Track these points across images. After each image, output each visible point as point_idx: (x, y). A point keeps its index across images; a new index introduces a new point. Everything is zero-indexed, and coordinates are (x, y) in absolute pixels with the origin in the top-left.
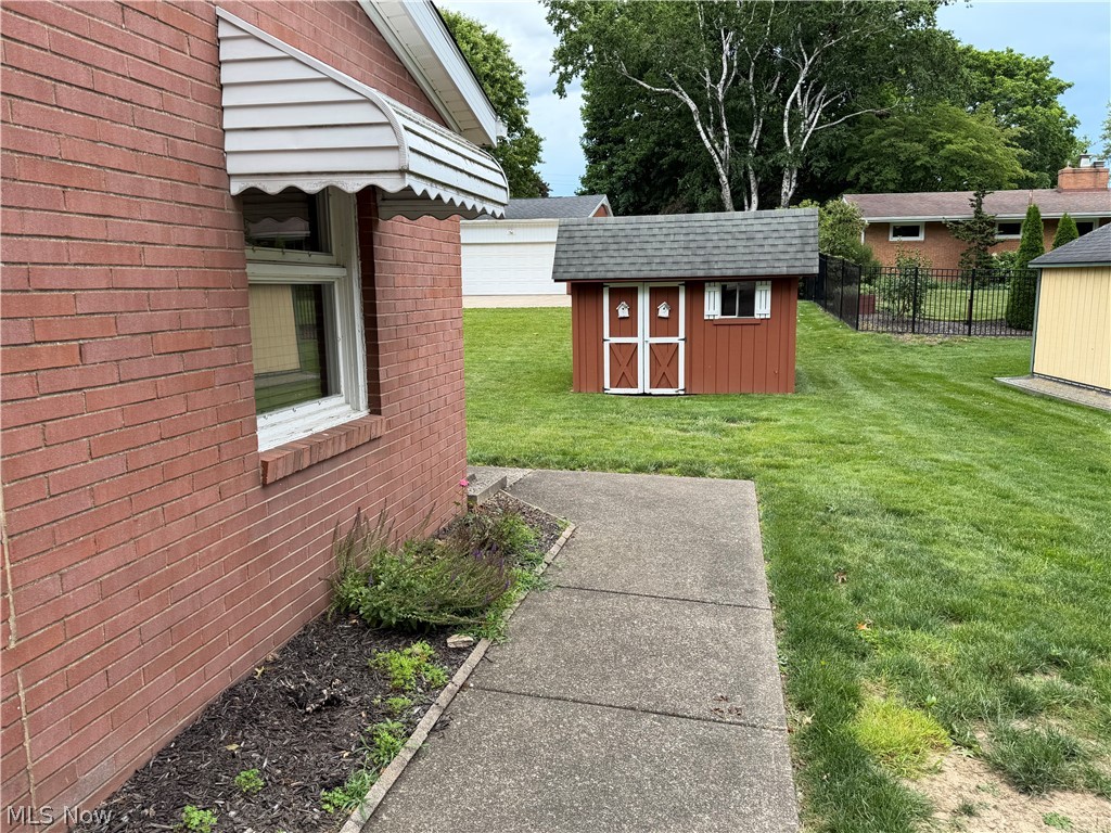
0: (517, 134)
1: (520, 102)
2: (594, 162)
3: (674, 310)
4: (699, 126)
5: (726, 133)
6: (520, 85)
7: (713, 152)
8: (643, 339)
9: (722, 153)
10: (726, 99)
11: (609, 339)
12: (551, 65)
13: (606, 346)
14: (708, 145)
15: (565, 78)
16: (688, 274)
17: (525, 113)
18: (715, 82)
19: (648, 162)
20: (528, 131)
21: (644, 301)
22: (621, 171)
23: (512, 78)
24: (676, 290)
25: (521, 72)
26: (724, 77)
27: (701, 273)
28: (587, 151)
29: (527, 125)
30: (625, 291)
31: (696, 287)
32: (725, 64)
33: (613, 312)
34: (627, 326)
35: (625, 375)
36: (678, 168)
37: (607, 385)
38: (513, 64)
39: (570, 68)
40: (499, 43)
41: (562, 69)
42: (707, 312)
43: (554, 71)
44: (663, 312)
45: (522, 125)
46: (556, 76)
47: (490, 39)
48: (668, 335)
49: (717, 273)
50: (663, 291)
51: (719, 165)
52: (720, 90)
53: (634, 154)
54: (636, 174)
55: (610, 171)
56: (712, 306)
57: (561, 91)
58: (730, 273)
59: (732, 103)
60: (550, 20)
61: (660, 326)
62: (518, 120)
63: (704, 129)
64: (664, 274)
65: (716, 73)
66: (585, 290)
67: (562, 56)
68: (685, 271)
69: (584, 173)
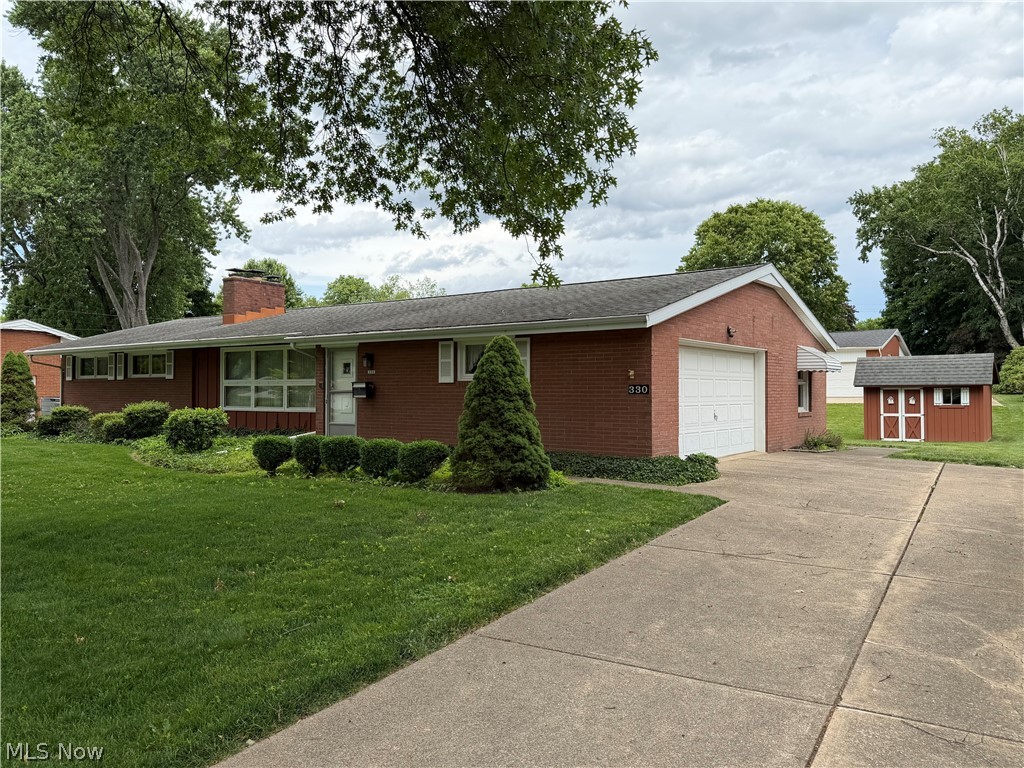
0: (829, 280)
1: (831, 258)
2: (893, 299)
3: (918, 401)
4: (978, 276)
5: (1002, 280)
6: (832, 248)
7: (990, 294)
8: (902, 414)
9: (999, 293)
10: (1001, 254)
11: (883, 415)
12: (857, 241)
13: (882, 417)
14: (986, 289)
15: (868, 249)
16: (924, 384)
17: (835, 266)
18: (990, 244)
19: (938, 300)
20: (837, 278)
21: (902, 397)
22: (913, 305)
23: (825, 242)
24: (919, 391)
25: (832, 238)
26: (998, 240)
27: (931, 383)
28: (886, 290)
29: (836, 273)
30: (892, 392)
31: (929, 390)
32: (999, 231)
33: (886, 401)
34: (894, 408)
35: (892, 432)
36: (962, 305)
37: (882, 436)
38: (826, 233)
39: (870, 242)
40: (815, 219)
41: (865, 244)
42: (935, 401)
43: (859, 245)
44: (912, 401)
45: (832, 274)
46: (861, 248)
47: (808, 217)
48: (915, 413)
49: (939, 383)
50: (912, 391)
51: (996, 303)
52: (995, 250)
53: (925, 294)
54: (927, 308)
55: (905, 305)
56: (938, 399)
57: (864, 258)
58: (945, 383)
59: (1005, 258)
60: (856, 214)
61: (909, 408)
62: (829, 270)
63: (982, 277)
64: (911, 384)
65: (992, 237)
66: (871, 391)
67: (863, 235)
68: (923, 383)
69: (884, 307)
